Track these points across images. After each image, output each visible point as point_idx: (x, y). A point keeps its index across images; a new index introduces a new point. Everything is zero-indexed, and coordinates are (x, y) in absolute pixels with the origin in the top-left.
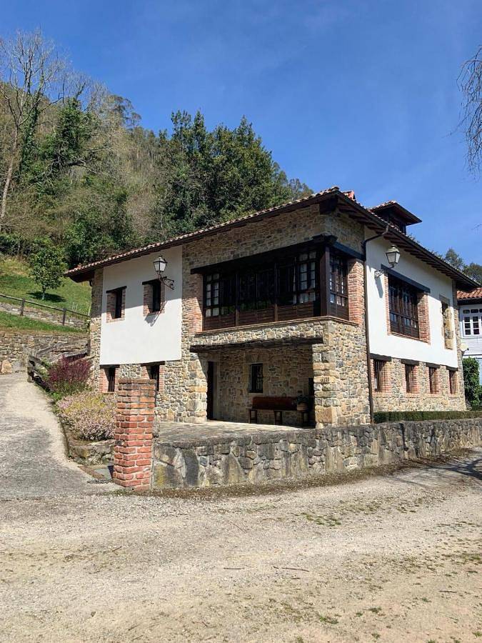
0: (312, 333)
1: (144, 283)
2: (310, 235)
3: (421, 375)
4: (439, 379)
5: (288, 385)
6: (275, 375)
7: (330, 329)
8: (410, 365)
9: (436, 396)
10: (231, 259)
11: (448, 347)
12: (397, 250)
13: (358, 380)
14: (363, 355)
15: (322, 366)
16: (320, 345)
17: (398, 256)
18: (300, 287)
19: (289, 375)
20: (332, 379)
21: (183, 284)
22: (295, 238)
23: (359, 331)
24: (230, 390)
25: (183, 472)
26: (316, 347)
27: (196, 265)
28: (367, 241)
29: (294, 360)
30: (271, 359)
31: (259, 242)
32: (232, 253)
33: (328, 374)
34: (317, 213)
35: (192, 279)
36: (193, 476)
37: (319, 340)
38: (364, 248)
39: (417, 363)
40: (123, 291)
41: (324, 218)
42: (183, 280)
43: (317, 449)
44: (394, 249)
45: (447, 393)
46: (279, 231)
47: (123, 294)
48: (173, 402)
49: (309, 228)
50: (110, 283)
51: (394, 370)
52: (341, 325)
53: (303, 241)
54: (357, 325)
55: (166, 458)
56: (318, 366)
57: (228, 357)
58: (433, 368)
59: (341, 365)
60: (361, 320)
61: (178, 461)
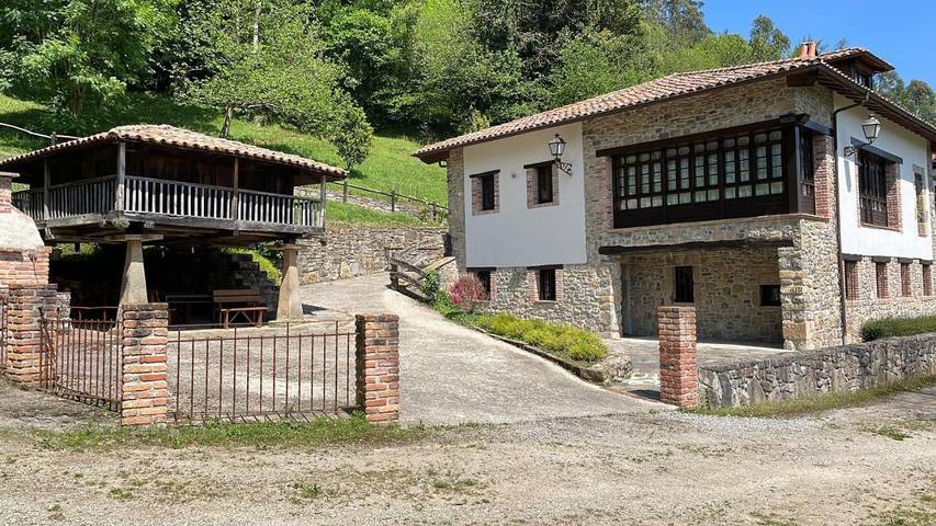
0: (777, 234)
1: (525, 167)
2: (775, 112)
3: (893, 272)
4: (912, 278)
5: (729, 293)
6: (710, 281)
7: (803, 229)
8: (880, 263)
9: (909, 299)
10: (657, 139)
11: (922, 233)
12: (877, 122)
13: (830, 288)
14: (834, 256)
15: (793, 274)
16: (789, 248)
17: (878, 128)
18: (756, 175)
19: (731, 282)
20: (805, 289)
21: (585, 169)
22: (752, 116)
23: (829, 227)
24: (645, 299)
25: (720, 393)
26: (784, 251)
27: (603, 146)
28: (838, 111)
29: (739, 263)
30: (704, 260)
31: (697, 118)
32: (658, 131)
33: (801, 284)
34: (782, 85)
35: (598, 163)
36: (727, 398)
37: (788, 243)
38: (834, 119)
39: (888, 259)
40: (496, 176)
41: (793, 91)
42: (585, 164)
43: (824, 371)
44: (873, 121)
45: (920, 295)
46: (728, 105)
47: (495, 180)
48: (578, 314)
49: (772, 103)
50: (474, 166)
51: (864, 271)
52: (812, 223)
53: (763, 119)
54: (826, 221)
55: (707, 381)
56: (786, 273)
57: (641, 258)
58: (905, 263)
59: (813, 272)
60: (831, 213)
61: (716, 384)
